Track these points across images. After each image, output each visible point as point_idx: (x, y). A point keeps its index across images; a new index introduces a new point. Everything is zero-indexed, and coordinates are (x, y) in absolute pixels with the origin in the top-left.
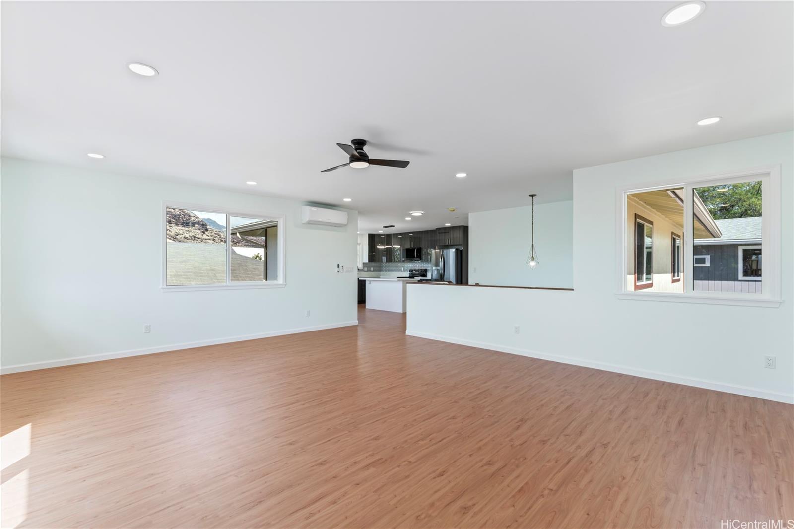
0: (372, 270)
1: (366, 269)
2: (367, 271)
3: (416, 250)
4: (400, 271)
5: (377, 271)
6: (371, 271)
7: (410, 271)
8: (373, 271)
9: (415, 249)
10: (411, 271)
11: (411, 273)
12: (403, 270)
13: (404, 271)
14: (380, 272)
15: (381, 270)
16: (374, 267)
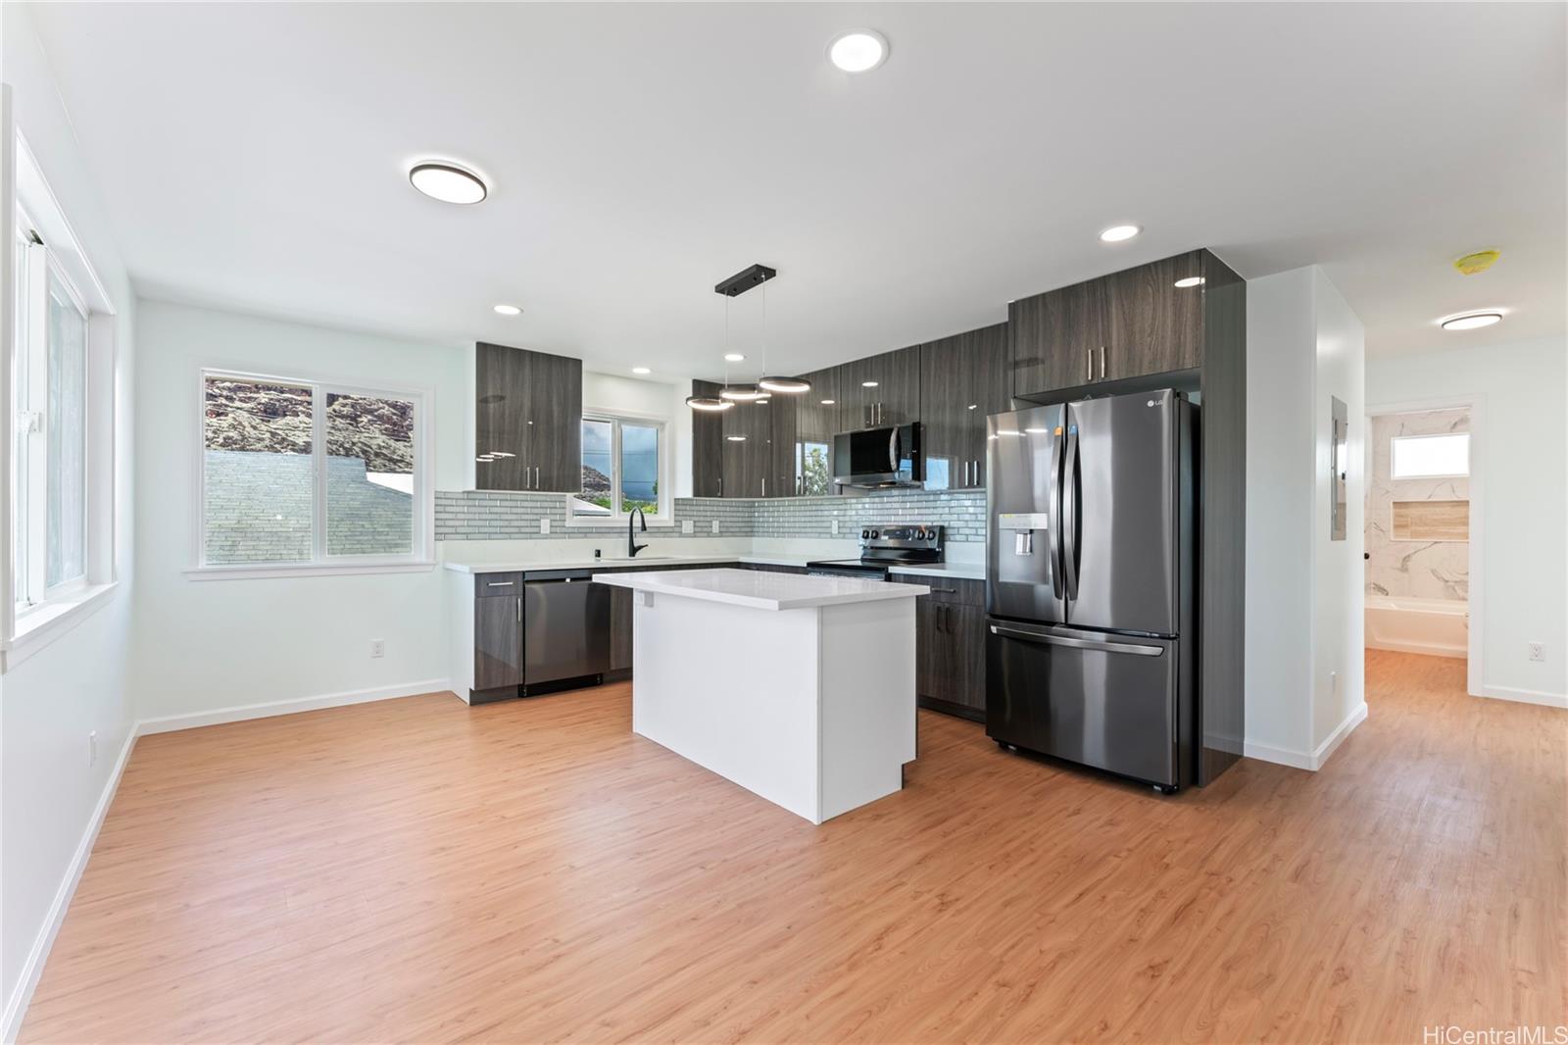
0: (716, 528)
1: (688, 526)
2: (695, 535)
3: (893, 438)
4: (824, 533)
5: (734, 534)
6: (709, 534)
7: (866, 537)
8: (721, 534)
9: (891, 430)
10: (873, 534)
11: (868, 542)
12: (835, 530)
13: (842, 535)
14: (751, 536)
15: (755, 529)
16: (721, 519)
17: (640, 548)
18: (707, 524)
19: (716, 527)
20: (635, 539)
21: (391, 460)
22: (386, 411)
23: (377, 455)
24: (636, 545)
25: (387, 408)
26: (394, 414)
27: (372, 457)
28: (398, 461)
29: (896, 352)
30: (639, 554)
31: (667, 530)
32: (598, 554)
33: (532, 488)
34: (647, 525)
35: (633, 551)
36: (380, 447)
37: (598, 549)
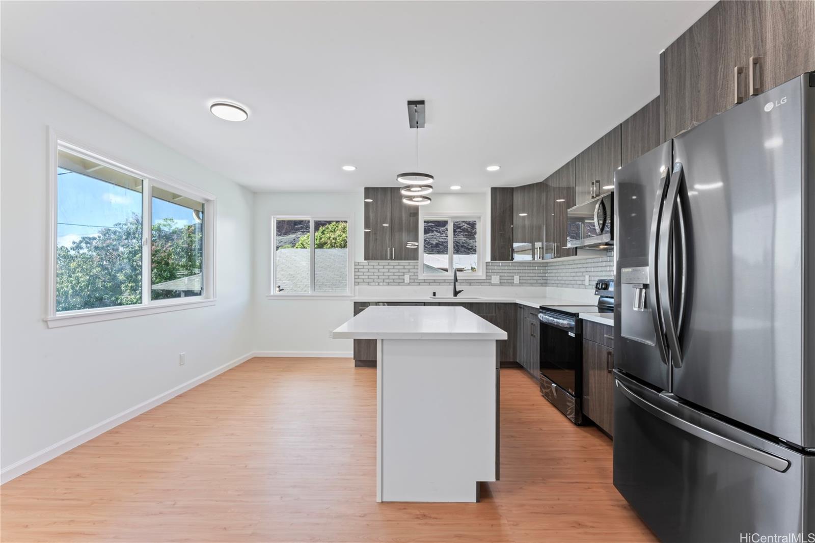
0: (516, 281)
1: (495, 279)
2: (501, 284)
4: (582, 283)
5: (530, 285)
6: (512, 284)
8: (521, 284)
10: (602, 285)
12: (587, 283)
14: (546, 286)
15: (548, 281)
16: (521, 275)
17: (460, 292)
18: (511, 278)
19: (516, 279)
20: (457, 287)
21: (467, 248)
22: (466, 226)
23: (462, 246)
24: (457, 290)
25: (466, 225)
26: (469, 228)
27: (460, 248)
28: (470, 249)
29: (606, 135)
30: (459, 295)
31: (480, 281)
32: (434, 294)
33: (391, 259)
34: (458, 278)
35: (456, 293)
36: (463, 243)
37: (434, 291)
